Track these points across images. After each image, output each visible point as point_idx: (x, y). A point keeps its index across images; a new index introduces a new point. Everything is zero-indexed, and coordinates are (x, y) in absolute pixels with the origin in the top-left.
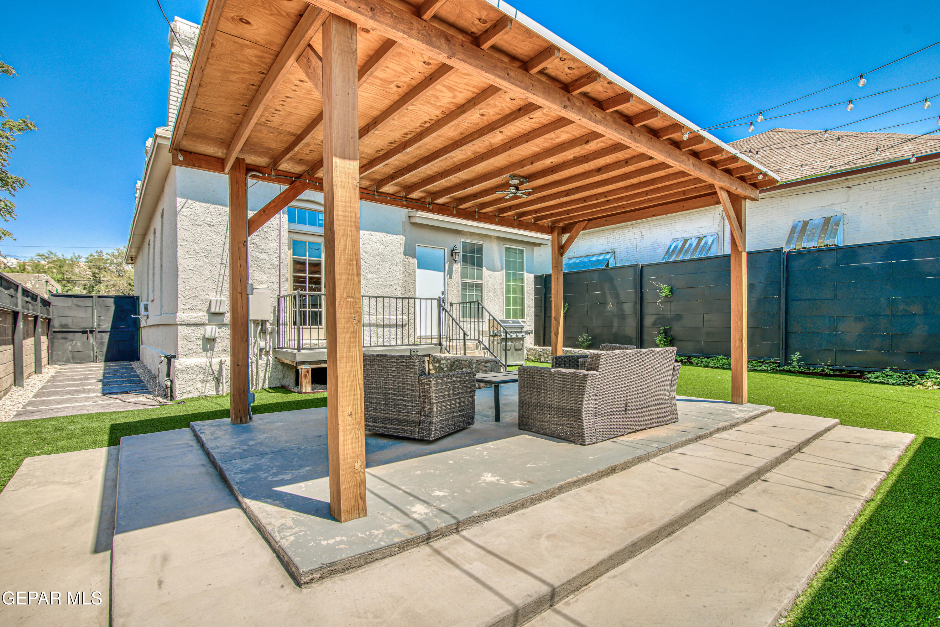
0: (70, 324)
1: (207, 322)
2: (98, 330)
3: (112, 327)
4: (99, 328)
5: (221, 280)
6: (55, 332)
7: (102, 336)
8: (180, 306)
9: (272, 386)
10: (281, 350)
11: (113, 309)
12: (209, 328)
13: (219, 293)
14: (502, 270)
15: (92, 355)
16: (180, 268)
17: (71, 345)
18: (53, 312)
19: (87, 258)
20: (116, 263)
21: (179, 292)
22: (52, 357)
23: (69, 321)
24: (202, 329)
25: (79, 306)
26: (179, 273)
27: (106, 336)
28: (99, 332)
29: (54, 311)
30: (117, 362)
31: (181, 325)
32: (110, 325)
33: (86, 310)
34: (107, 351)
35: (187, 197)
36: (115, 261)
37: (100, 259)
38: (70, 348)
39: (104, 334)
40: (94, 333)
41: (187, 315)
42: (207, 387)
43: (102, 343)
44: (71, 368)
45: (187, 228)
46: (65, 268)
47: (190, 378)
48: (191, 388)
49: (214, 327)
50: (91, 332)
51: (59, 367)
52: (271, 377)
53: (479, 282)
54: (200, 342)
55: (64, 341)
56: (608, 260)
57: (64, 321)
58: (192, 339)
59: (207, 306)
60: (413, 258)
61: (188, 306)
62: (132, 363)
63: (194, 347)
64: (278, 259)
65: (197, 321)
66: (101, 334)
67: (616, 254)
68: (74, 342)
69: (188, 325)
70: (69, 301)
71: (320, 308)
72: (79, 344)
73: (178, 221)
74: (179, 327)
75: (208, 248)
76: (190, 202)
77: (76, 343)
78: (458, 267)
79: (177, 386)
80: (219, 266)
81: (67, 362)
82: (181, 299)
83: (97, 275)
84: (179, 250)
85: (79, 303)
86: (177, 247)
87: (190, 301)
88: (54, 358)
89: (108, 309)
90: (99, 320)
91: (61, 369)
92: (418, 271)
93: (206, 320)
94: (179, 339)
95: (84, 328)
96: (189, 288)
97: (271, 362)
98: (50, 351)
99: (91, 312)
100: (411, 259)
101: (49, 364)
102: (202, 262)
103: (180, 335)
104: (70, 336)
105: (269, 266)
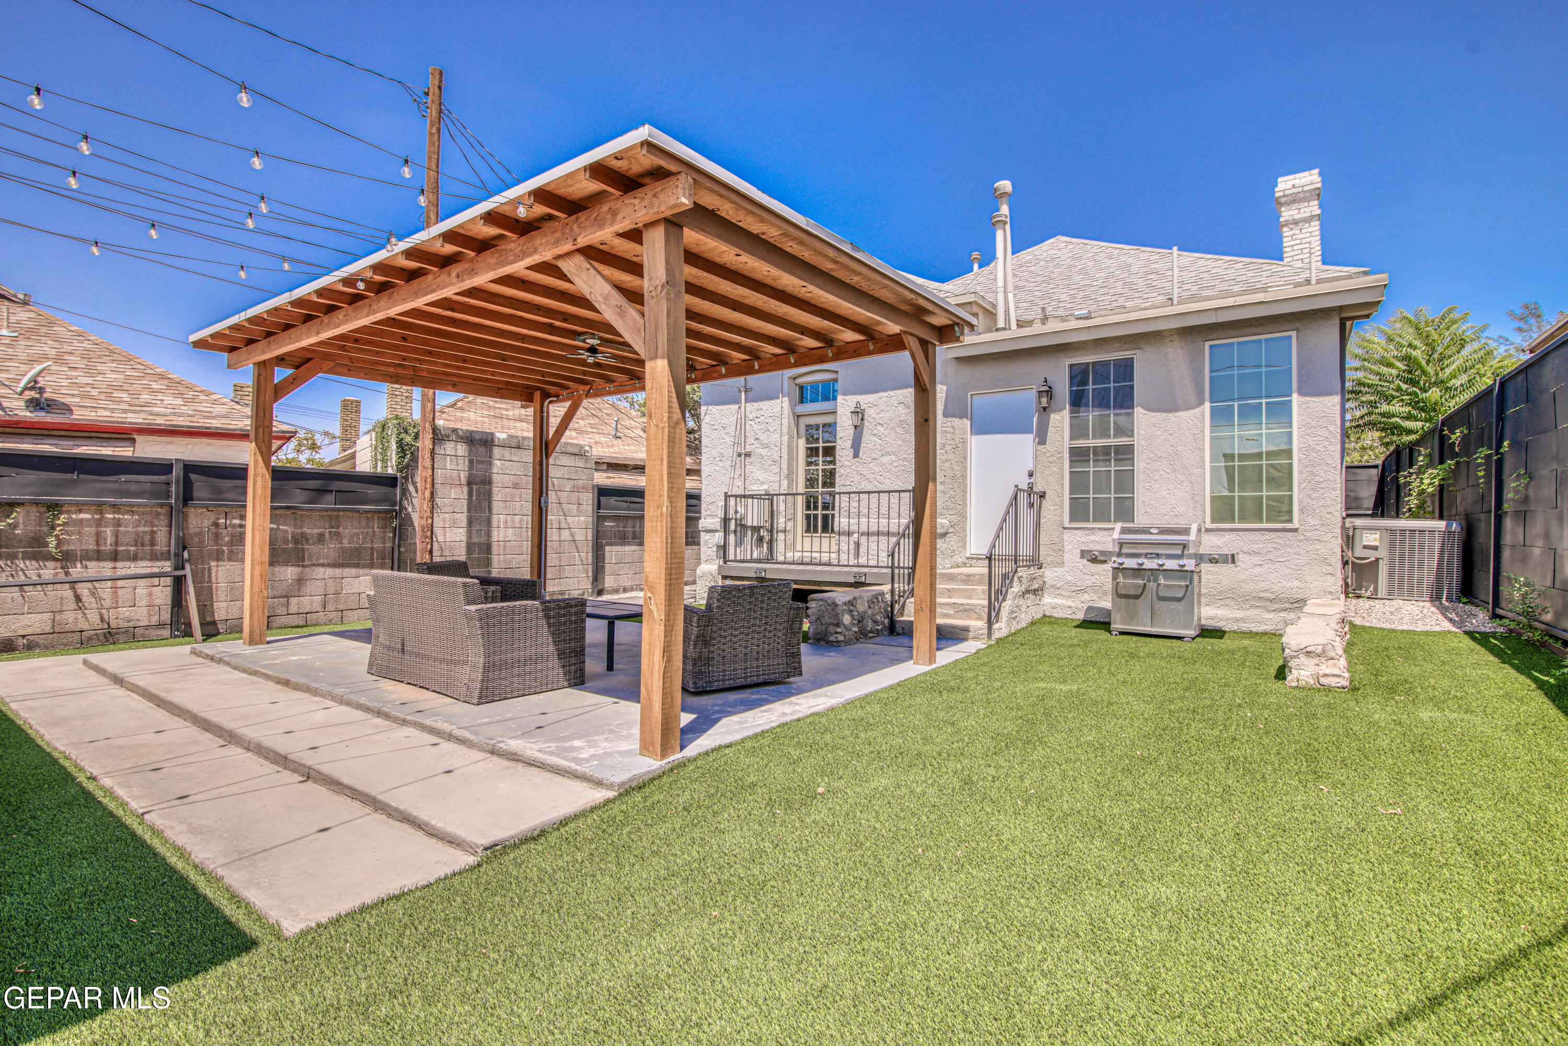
8: (703, 512)
14: (1201, 402)
31: (703, 531)
35: (707, 404)
53: (1123, 441)
54: (715, 549)
60: (961, 418)
61: (708, 513)
64: (778, 453)
69: (708, 531)
71: (833, 509)
74: (701, 534)
76: (710, 407)
78: (1061, 420)
92: (971, 440)
100: (957, 422)
105: (770, 462)
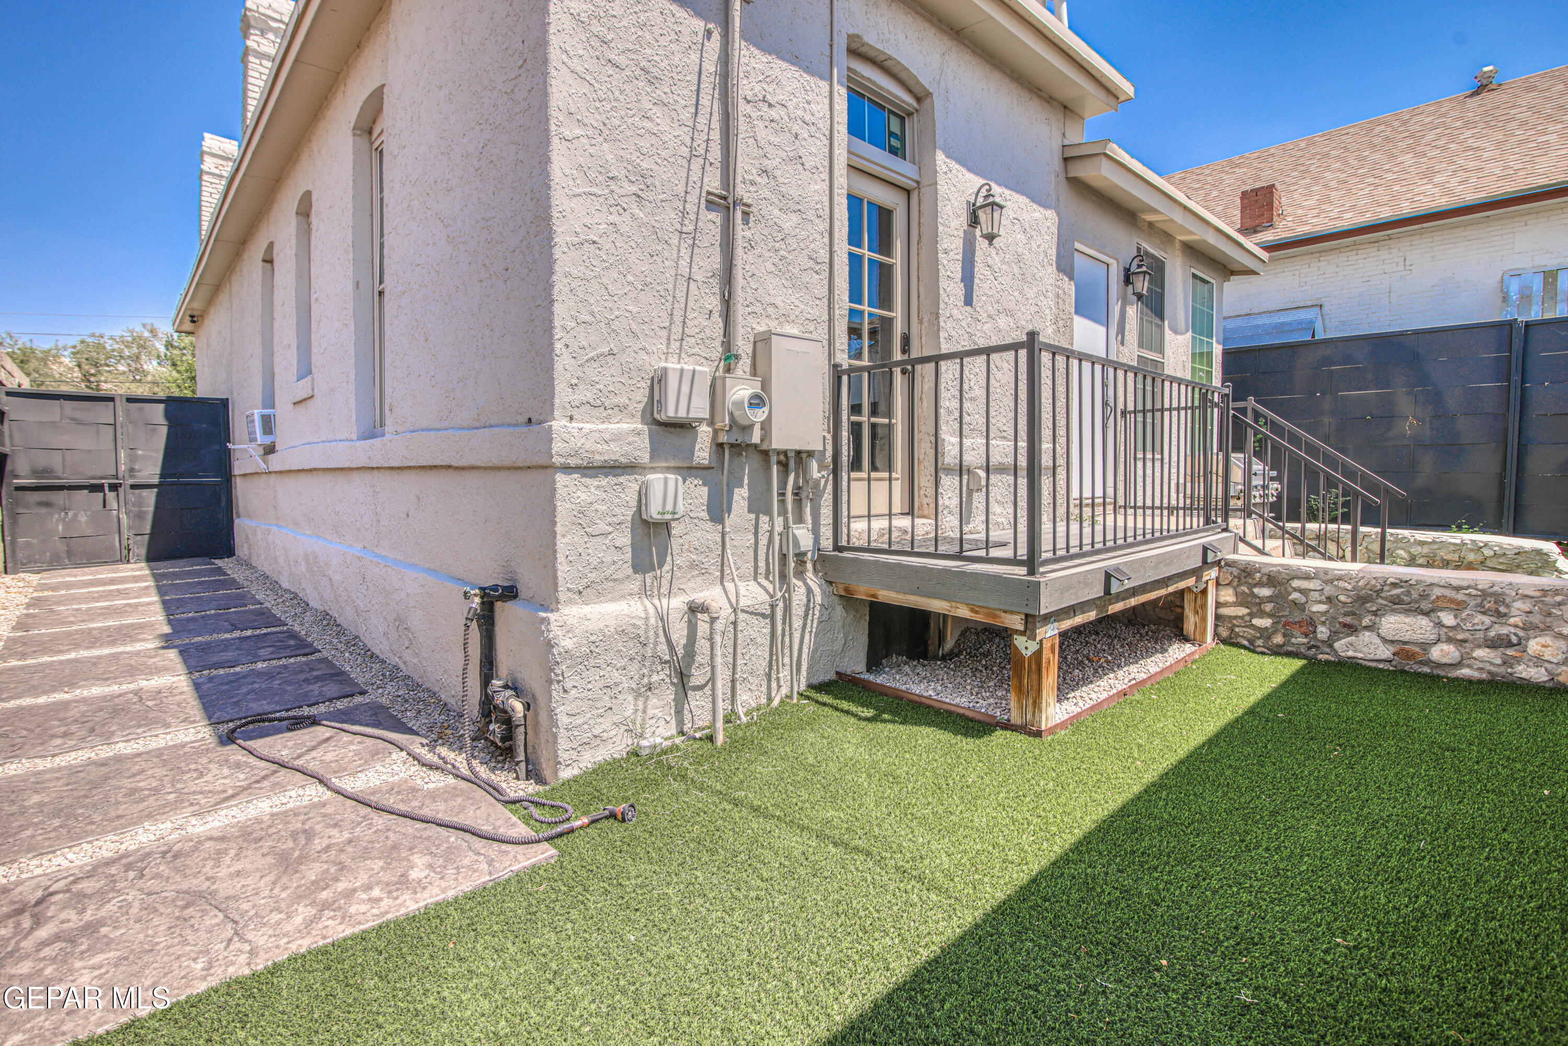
0: (59, 470)
1: (645, 458)
2: (131, 481)
3: (162, 476)
4: (132, 477)
5: (680, 295)
6: (19, 488)
7: (141, 497)
8: (563, 395)
9: (815, 681)
10: (846, 554)
11: (164, 430)
12: (655, 479)
13: (675, 345)
14: (1187, 331)
15: (117, 544)
16: (563, 234)
17: (63, 520)
18: (11, 436)
19: (74, 347)
20: (129, 357)
21: (558, 333)
22: (14, 552)
23: (56, 461)
24: (631, 484)
25: (79, 423)
26: (557, 253)
27: (150, 497)
28: (133, 487)
29: (16, 434)
30: (182, 562)
31: (567, 469)
32: (158, 470)
33: (98, 432)
34: (152, 535)
36: (127, 353)
37: (100, 347)
38: (61, 528)
39: (145, 493)
40: (121, 490)
41: (588, 427)
42: (650, 712)
43: (140, 516)
44: (69, 586)
45: (579, 69)
46: (33, 364)
47: (601, 684)
48: (606, 723)
49: (671, 476)
50: (114, 488)
51: (34, 579)
52: (815, 650)
53: (1158, 357)
54: (626, 538)
55: (43, 510)
56: (1312, 322)
57: (42, 460)
58: (602, 527)
59: (641, 396)
60: (1070, 278)
61: (584, 393)
62: (219, 563)
63: (608, 559)
64: (826, 240)
65: (615, 452)
66: (137, 491)
67: (1326, 309)
68: (70, 514)
69: (590, 470)
70: (54, 410)
72: (83, 518)
73: (552, 29)
74: (561, 479)
75: (644, 165)
77: (76, 515)
78: (1132, 316)
79: (563, 720)
80: (675, 241)
81: (55, 563)
82: (563, 363)
83: (92, 379)
84: (555, 156)
85: (78, 415)
86: (548, 142)
87: (591, 371)
88: (20, 555)
89: (154, 430)
90: (133, 458)
91: (42, 587)
92: (1077, 320)
93: (641, 450)
94: (559, 529)
95: (93, 478)
96: (588, 318)
97: (819, 599)
98: (8, 538)
99: (112, 437)
100: (1066, 283)
101: (6, 572)
102: (626, 217)
103: (563, 509)
104: (59, 497)
105: (803, 260)
